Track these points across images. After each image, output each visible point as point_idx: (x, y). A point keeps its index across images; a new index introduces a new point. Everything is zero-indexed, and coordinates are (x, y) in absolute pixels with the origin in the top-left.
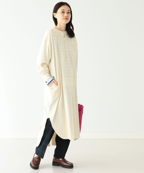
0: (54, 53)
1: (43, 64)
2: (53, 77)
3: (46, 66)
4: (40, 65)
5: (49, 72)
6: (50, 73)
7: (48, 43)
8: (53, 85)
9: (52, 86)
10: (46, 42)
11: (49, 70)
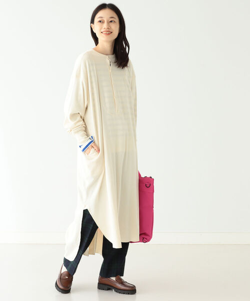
0: (93, 94)
1: (73, 116)
2: (92, 137)
3: (79, 118)
4: (69, 118)
5: (84, 129)
6: (86, 130)
7: (82, 78)
8: (92, 152)
9: (90, 153)
10: (78, 76)
11: (85, 124)
